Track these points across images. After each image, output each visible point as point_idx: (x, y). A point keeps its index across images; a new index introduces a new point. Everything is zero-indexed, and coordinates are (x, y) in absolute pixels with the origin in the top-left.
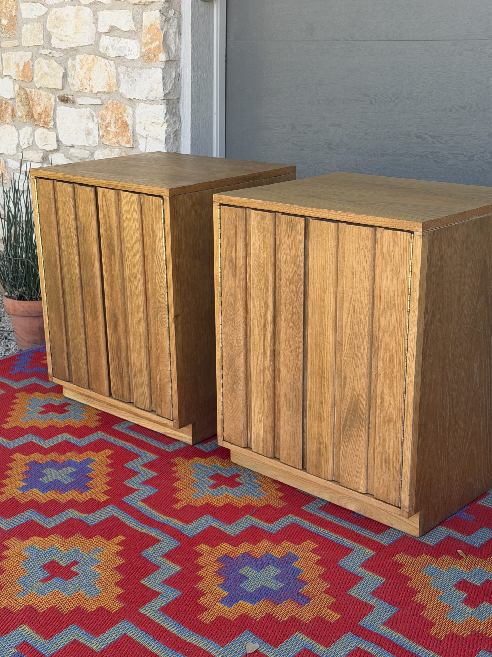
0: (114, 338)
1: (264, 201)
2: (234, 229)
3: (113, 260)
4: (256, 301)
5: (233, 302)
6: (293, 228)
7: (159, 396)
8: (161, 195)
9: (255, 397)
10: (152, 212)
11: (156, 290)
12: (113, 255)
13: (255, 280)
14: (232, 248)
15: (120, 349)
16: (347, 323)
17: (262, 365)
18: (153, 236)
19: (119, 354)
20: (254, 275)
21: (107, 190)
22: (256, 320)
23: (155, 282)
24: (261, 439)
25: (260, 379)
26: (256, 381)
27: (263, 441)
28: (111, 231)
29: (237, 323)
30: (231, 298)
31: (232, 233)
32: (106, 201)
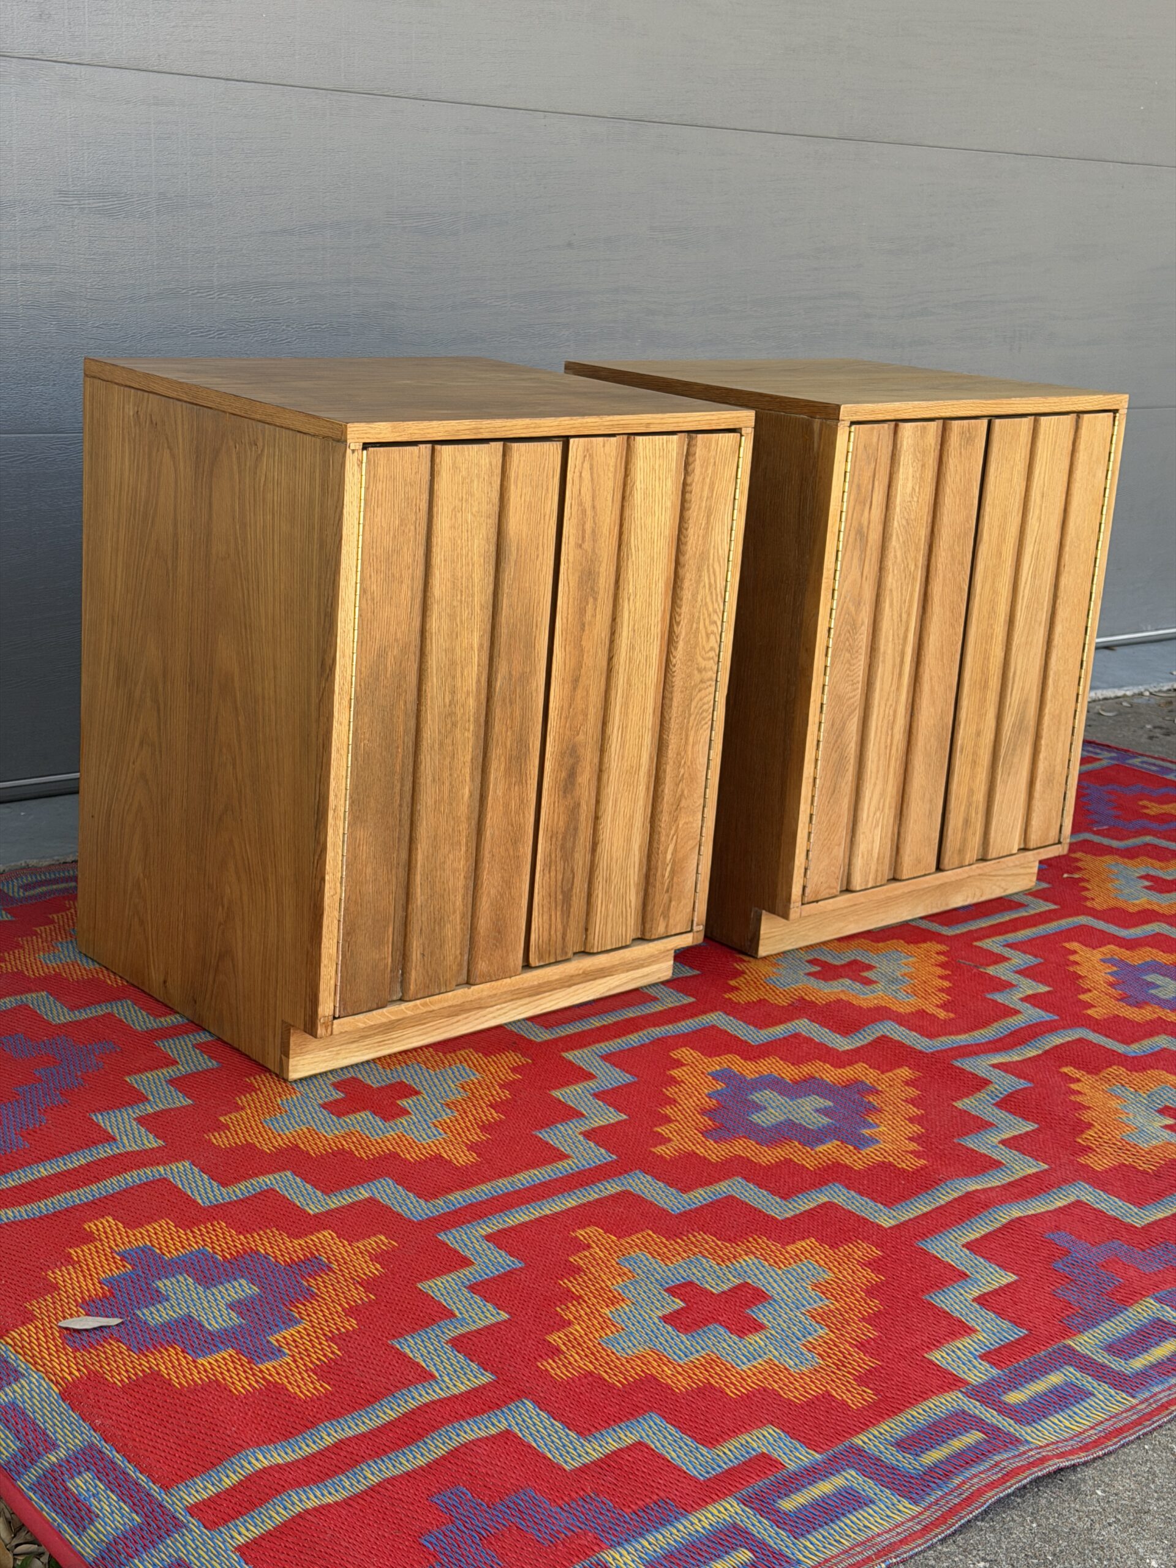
0: (562, 809)
1: (930, 402)
2: (873, 466)
3: (589, 612)
4: (895, 593)
5: (854, 612)
6: (969, 440)
7: (667, 891)
8: (737, 427)
9: (873, 782)
10: (713, 472)
11: (697, 644)
12: (591, 600)
13: (899, 554)
14: (865, 505)
15: (576, 829)
16: (1027, 580)
17: (891, 713)
18: (708, 523)
19: (569, 845)
20: (897, 546)
21: (601, 439)
22: (891, 632)
23: (698, 628)
24: (875, 855)
25: (886, 742)
26: (879, 749)
27: (878, 859)
28: (594, 541)
29: (857, 652)
30: (851, 604)
31: (868, 474)
32: (591, 468)
